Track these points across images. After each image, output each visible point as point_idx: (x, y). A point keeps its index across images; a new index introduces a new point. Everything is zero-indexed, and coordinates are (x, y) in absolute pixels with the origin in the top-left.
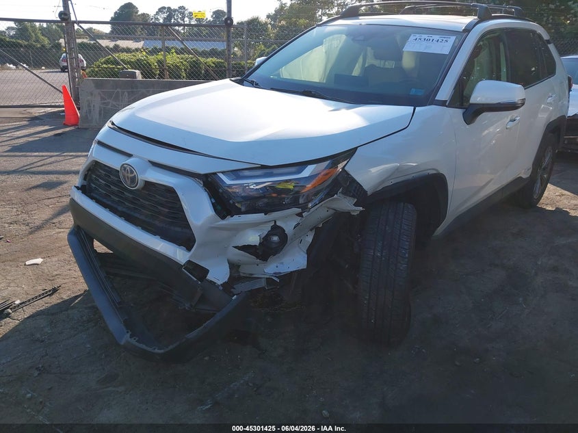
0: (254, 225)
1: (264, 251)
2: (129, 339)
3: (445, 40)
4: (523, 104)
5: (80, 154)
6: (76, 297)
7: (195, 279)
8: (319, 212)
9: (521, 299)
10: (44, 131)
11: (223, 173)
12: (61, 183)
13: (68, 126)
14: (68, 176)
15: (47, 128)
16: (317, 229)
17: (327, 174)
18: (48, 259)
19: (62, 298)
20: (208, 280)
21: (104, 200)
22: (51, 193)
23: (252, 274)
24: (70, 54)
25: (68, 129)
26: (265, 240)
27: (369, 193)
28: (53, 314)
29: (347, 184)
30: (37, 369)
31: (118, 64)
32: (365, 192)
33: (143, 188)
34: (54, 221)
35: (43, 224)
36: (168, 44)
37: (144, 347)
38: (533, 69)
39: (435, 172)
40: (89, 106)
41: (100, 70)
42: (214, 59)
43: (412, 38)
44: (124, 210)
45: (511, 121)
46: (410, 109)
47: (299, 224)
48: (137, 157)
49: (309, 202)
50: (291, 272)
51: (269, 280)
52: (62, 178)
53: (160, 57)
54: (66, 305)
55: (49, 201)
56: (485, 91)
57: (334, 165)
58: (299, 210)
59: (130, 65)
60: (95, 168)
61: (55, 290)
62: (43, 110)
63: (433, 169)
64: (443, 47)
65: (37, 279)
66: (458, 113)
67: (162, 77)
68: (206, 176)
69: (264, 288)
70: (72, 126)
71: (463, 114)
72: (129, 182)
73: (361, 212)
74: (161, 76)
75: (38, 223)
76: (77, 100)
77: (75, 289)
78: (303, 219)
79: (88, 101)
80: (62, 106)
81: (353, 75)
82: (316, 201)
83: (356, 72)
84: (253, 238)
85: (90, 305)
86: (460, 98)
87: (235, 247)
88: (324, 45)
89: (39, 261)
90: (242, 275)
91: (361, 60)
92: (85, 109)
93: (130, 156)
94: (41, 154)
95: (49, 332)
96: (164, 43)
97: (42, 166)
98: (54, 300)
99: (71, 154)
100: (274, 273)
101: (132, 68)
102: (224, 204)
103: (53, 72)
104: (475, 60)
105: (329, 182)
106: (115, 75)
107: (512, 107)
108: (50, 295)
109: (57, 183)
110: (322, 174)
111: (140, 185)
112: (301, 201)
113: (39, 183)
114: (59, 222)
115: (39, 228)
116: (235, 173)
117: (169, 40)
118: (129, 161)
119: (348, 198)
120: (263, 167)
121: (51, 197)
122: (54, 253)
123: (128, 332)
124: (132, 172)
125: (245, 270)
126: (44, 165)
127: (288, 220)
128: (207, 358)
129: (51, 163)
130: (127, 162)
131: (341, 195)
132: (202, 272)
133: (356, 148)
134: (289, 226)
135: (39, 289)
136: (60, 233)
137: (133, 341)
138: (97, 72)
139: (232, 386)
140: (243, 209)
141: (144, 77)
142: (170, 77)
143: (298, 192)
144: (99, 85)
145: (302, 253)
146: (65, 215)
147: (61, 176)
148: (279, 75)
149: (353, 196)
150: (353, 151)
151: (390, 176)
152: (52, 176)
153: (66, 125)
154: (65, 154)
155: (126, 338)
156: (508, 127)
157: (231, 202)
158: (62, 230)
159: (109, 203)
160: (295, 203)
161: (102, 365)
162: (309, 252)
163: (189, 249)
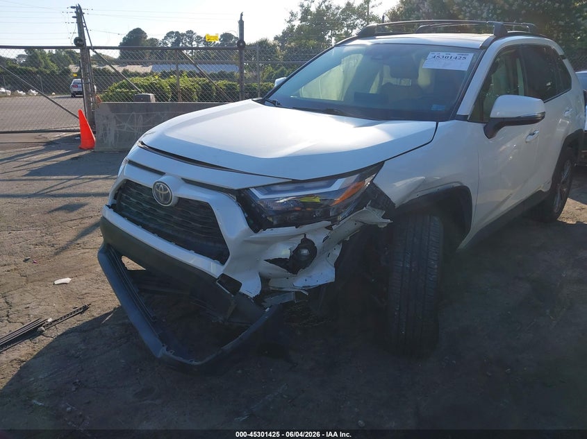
0: (286, 239)
1: (294, 264)
2: (166, 352)
3: (463, 56)
4: (543, 117)
5: (98, 176)
6: (107, 315)
7: (228, 292)
8: (347, 226)
9: (548, 311)
10: (61, 156)
11: (255, 188)
12: (82, 205)
13: (85, 150)
14: (88, 198)
15: (63, 152)
16: (344, 243)
17: (355, 187)
18: (76, 278)
19: (93, 316)
20: (240, 293)
21: (136, 218)
22: (73, 215)
23: (282, 288)
24: (86, 79)
25: (84, 153)
26: (296, 253)
27: (397, 206)
28: (85, 331)
29: (375, 197)
30: (75, 383)
31: (132, 88)
32: (393, 204)
33: (177, 205)
34: (79, 242)
35: (67, 245)
36: (181, 67)
37: (181, 359)
38: (549, 84)
39: (459, 185)
40: (105, 129)
41: (114, 95)
42: (226, 82)
43: (430, 56)
44: (155, 227)
45: (530, 135)
46: (433, 124)
47: (328, 237)
48: (170, 175)
49: (339, 214)
50: (320, 285)
51: (298, 294)
52: (82, 200)
53: (173, 80)
54: (97, 321)
55: (72, 222)
56: (505, 106)
57: (362, 179)
58: (329, 223)
59: (144, 88)
60: (127, 187)
61: (85, 308)
62: (57, 135)
63: (458, 182)
64: (461, 64)
65: (67, 297)
66: (479, 127)
67: (175, 100)
68: (240, 191)
69: (292, 302)
70: (88, 149)
71: (484, 128)
72: (162, 200)
73: (389, 224)
74: (175, 98)
75: (63, 244)
76: (93, 123)
77: (105, 308)
78: (332, 232)
79: (104, 125)
80: (78, 131)
81: (370, 92)
82: (346, 214)
83: (374, 90)
84: (284, 252)
85: (120, 322)
86: (481, 113)
87: (266, 260)
88: (342, 65)
89: (67, 280)
90: (271, 288)
91: (377, 79)
92: (101, 133)
93: (162, 174)
94: (60, 177)
95: (84, 348)
96: (177, 67)
97: (61, 189)
98: (86, 317)
99: (89, 177)
100: (303, 287)
101: (146, 92)
102: (257, 218)
103: (63, 98)
104: (492, 76)
105: (358, 195)
106: (128, 98)
107: (531, 120)
108: (81, 313)
109: (79, 205)
110: (352, 187)
111: (174, 201)
112: (331, 214)
113: (60, 206)
114: (84, 242)
115: (64, 249)
116: (267, 188)
117: (182, 63)
118: (163, 179)
119: (376, 210)
120: (294, 181)
121: (73, 218)
122: (81, 273)
123: (163, 346)
124: (166, 190)
125: (274, 284)
126: (64, 188)
127: (317, 233)
128: (240, 372)
129: (70, 186)
130: (160, 180)
131: (370, 208)
132: (235, 285)
133: (383, 162)
134: (318, 240)
135: (70, 307)
136: (85, 253)
137: (170, 354)
138: (111, 96)
139: (266, 398)
140: (275, 222)
141: (157, 99)
142: (184, 100)
143: (328, 206)
144: (115, 109)
145: (330, 266)
146: (88, 236)
147: (82, 198)
148: (298, 95)
149: (382, 209)
150: (380, 165)
151: (416, 189)
152: (72, 198)
153: (82, 149)
154: (83, 177)
155: (162, 352)
156: (528, 140)
157: (263, 216)
158: (87, 250)
159: (141, 221)
160: (325, 216)
161: (137, 379)
162: (337, 265)
163: (223, 263)
